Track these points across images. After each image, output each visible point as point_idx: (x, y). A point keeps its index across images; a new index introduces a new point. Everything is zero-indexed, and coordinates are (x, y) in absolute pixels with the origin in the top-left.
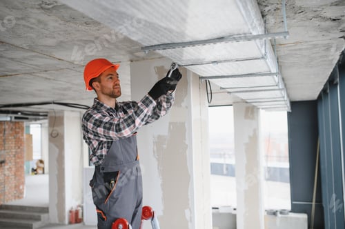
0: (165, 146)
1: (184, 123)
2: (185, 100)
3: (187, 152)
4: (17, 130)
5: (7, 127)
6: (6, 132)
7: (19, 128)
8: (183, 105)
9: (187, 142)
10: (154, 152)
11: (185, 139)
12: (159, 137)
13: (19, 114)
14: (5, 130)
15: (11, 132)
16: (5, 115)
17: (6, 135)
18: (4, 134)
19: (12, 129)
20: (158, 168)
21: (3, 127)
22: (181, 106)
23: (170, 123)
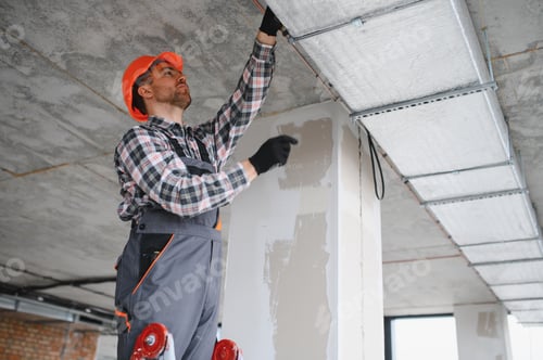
0: (286, 260)
1: (324, 214)
2: (327, 173)
3: (328, 267)
4: (85, 350)
5: (69, 341)
6: (66, 351)
7: (89, 347)
8: (324, 182)
9: (327, 249)
10: (265, 272)
11: (325, 244)
12: (278, 244)
13: (88, 311)
14: (64, 346)
15: (74, 352)
16: (65, 309)
17: (65, 355)
18: (62, 353)
19: (76, 347)
20: (271, 303)
21: (63, 341)
22: (319, 184)
23: (299, 217)
